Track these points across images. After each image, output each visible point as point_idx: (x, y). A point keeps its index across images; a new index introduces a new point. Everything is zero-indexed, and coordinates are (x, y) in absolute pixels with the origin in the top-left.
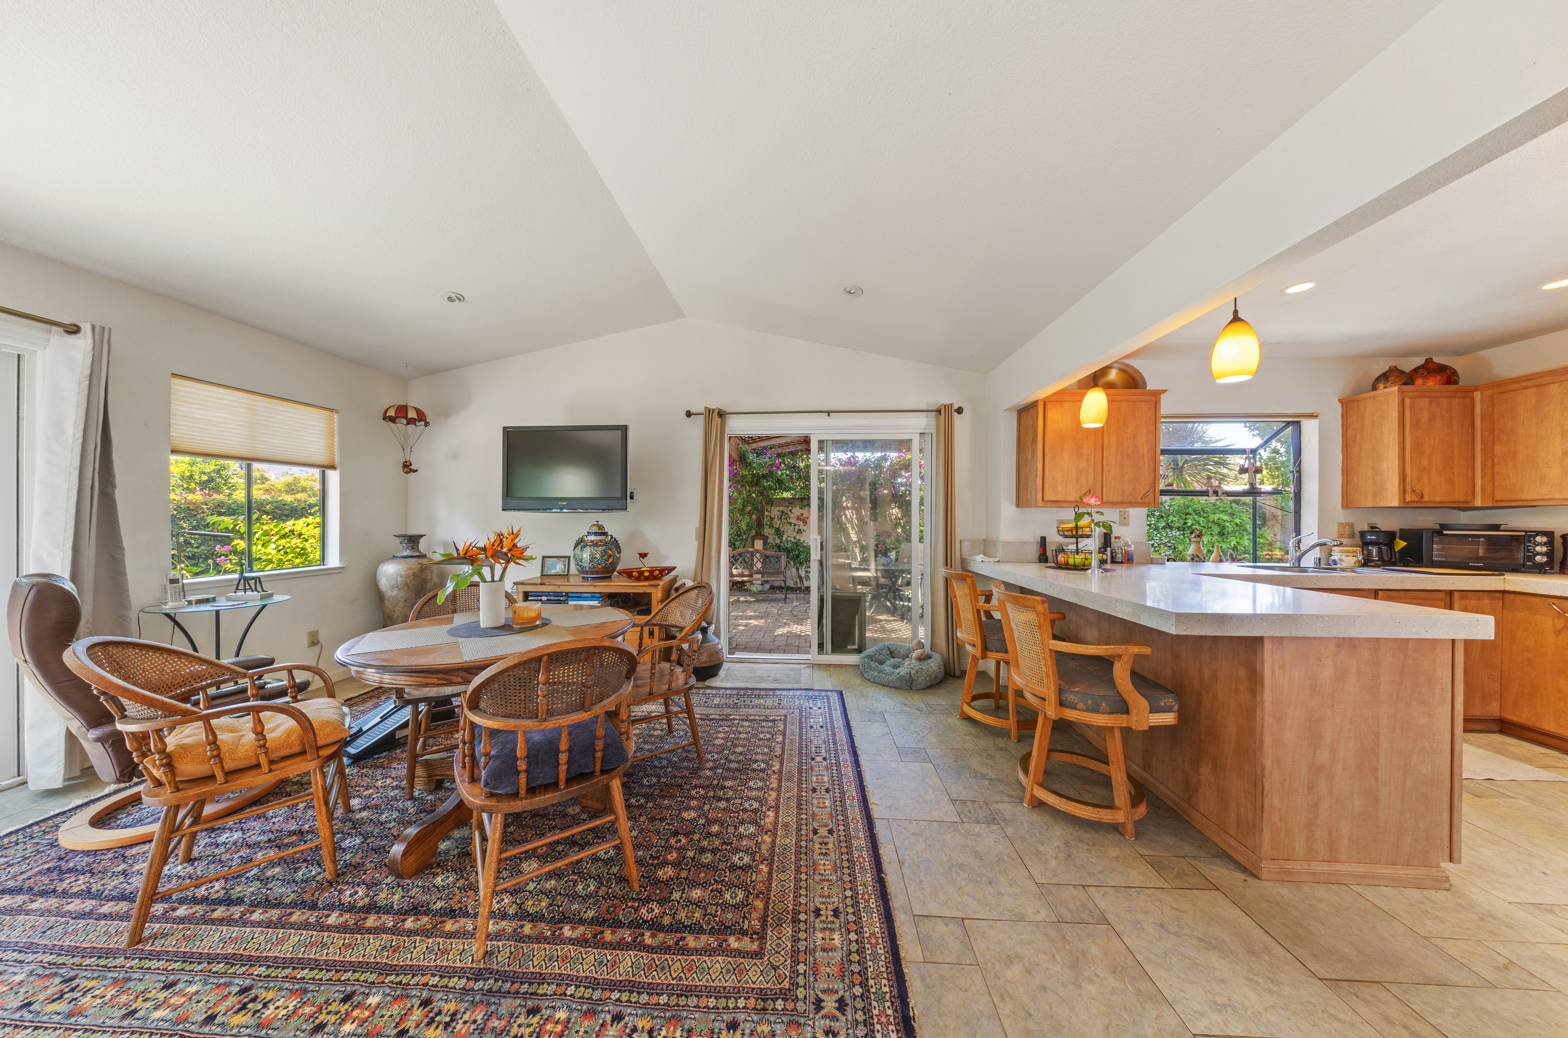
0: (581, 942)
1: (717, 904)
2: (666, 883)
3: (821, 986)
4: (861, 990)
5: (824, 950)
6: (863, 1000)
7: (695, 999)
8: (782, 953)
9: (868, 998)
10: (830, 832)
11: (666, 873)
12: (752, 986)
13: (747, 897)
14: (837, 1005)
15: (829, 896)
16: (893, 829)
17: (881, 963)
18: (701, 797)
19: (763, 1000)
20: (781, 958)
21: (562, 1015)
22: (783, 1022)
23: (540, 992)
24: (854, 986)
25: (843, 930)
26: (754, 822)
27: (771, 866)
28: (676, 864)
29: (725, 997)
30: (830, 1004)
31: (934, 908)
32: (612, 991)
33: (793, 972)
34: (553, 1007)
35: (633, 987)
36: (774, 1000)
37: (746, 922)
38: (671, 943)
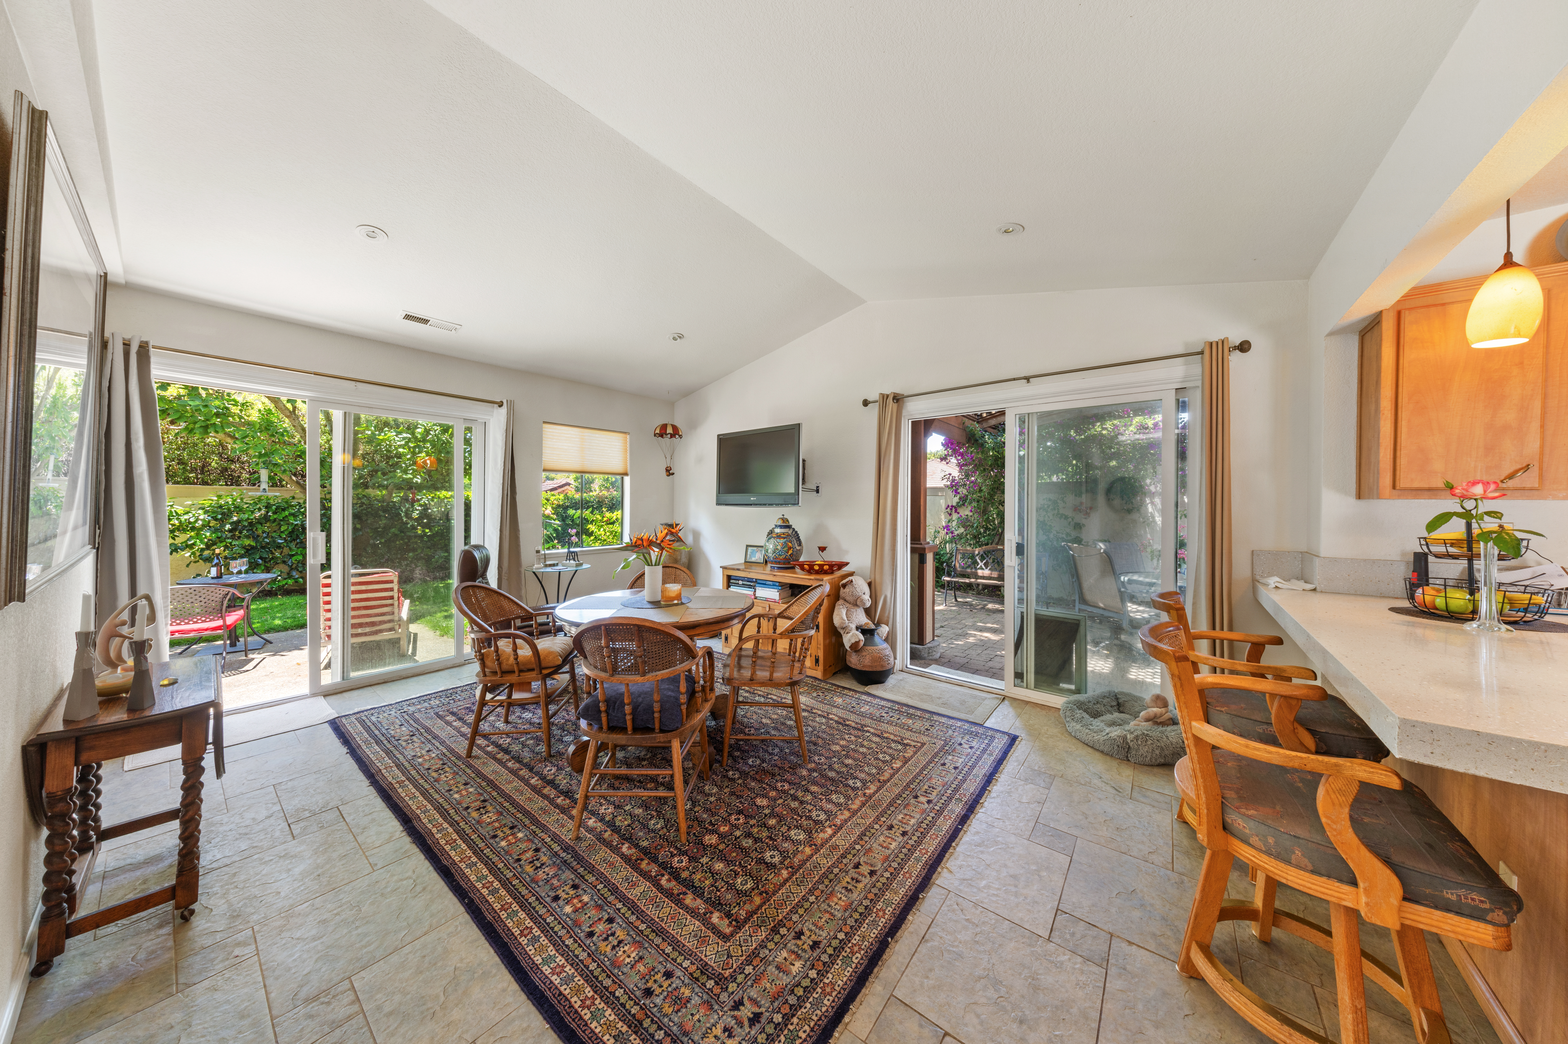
0: (627, 859)
1: (727, 883)
2: (705, 847)
3: (752, 994)
4: (780, 1020)
5: (778, 968)
6: (775, 1029)
7: (660, 940)
8: (744, 948)
9: (781, 1030)
10: (872, 873)
11: (710, 840)
12: (703, 957)
13: (753, 889)
14: (752, 1016)
15: (821, 928)
16: (948, 902)
17: (818, 1012)
18: (784, 792)
19: (702, 972)
20: (740, 951)
21: (586, 898)
22: (702, 998)
23: (586, 877)
24: (777, 1012)
25: (808, 963)
26: (809, 832)
27: (792, 874)
28: (722, 836)
29: (679, 953)
30: (746, 1011)
31: (922, 1002)
32: (620, 901)
33: (740, 968)
34: (585, 891)
35: (633, 907)
36: (709, 978)
37: (737, 909)
38: (676, 892)
